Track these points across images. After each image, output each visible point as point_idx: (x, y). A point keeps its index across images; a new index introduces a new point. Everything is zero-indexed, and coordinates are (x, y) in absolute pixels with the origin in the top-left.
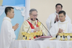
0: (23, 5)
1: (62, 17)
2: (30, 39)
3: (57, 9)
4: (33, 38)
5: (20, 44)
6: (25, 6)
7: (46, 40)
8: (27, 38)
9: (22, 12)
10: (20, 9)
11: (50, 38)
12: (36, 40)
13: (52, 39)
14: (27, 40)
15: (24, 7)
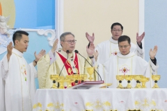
0: (51, 26)
1: (125, 46)
2: (66, 88)
3: (115, 32)
4: (71, 85)
5: (48, 96)
6: (54, 28)
7: (94, 89)
8: (61, 85)
9: (49, 38)
10: (46, 34)
11: (101, 85)
12: (76, 88)
13: (105, 87)
14: (60, 89)
15: (53, 30)
